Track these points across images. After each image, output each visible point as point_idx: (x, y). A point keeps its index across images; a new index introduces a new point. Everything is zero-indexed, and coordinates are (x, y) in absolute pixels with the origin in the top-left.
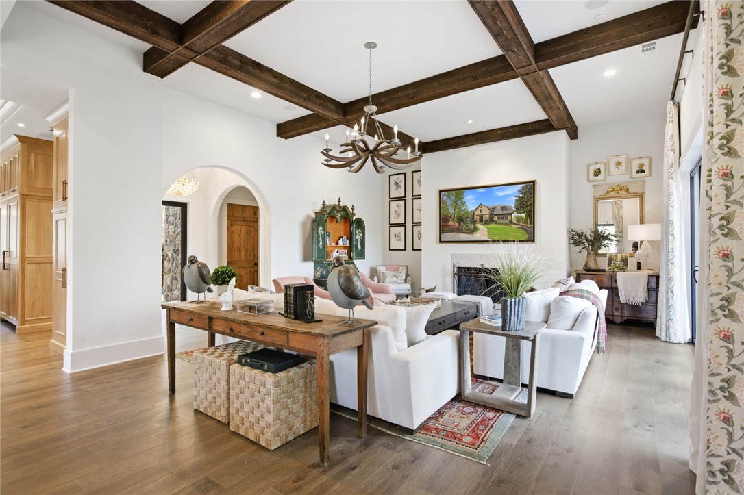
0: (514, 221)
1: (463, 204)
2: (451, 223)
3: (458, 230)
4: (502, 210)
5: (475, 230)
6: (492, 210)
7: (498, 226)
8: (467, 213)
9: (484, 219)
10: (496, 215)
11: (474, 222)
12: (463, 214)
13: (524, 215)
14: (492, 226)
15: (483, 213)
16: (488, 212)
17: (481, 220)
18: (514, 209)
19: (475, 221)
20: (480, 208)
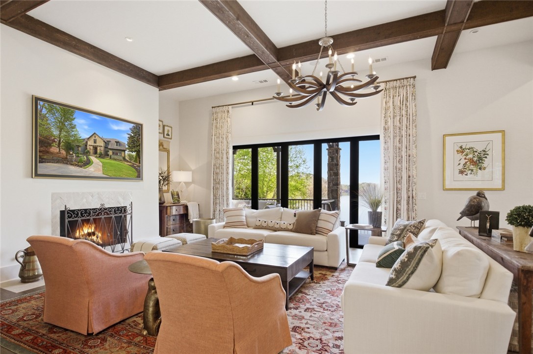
0: (127, 158)
1: (74, 127)
2: (54, 149)
3: (65, 161)
4: (117, 145)
5: (88, 163)
6: (107, 143)
7: (113, 162)
8: (78, 140)
9: (98, 151)
10: (111, 149)
11: (86, 153)
12: (73, 141)
13: (134, 154)
14: (107, 160)
15: (97, 144)
16: (102, 144)
17: (96, 153)
18: (127, 147)
19: (89, 152)
20: (93, 138)
